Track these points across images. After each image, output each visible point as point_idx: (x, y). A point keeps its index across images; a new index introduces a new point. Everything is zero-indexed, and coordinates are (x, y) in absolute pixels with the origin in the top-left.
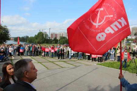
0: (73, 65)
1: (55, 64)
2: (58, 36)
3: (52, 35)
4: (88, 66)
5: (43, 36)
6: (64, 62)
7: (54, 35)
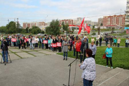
0: (33, 55)
1: (16, 54)
2: (31, 25)
3: (24, 24)
4: (48, 55)
5: (15, 26)
6: (26, 52)
7: (26, 25)
